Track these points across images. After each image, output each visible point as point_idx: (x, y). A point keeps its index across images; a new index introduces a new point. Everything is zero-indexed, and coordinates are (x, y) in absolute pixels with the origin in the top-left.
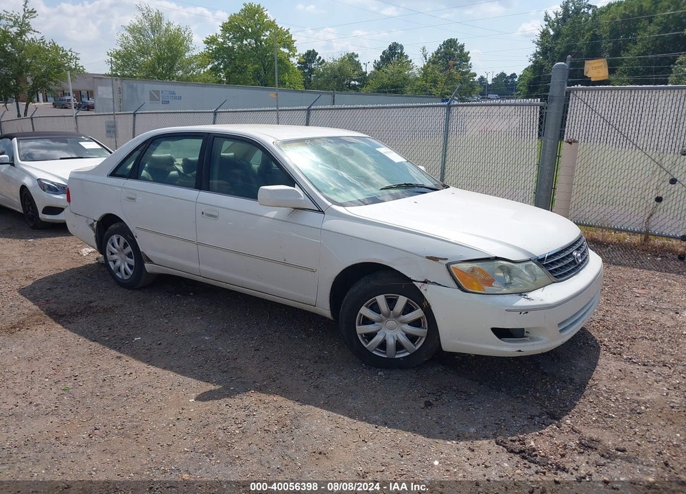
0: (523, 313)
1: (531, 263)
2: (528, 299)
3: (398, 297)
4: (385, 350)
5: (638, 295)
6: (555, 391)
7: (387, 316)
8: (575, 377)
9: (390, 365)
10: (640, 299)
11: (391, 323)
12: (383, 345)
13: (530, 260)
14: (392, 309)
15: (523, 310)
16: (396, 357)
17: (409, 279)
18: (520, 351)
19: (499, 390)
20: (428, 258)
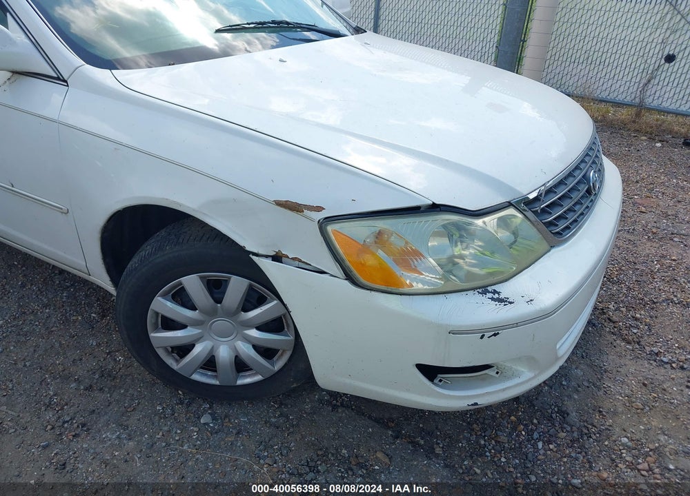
0: (487, 335)
1: (511, 211)
2: (500, 300)
3: (230, 278)
4: (216, 371)
5: (643, 209)
6: (535, 446)
7: (212, 314)
8: (569, 406)
9: (227, 395)
10: (646, 216)
11: (221, 323)
12: (210, 363)
13: (509, 204)
14: (218, 301)
15: (488, 330)
16: (240, 382)
17: (242, 249)
18: (476, 404)
19: (430, 453)
20: (279, 204)
